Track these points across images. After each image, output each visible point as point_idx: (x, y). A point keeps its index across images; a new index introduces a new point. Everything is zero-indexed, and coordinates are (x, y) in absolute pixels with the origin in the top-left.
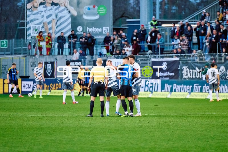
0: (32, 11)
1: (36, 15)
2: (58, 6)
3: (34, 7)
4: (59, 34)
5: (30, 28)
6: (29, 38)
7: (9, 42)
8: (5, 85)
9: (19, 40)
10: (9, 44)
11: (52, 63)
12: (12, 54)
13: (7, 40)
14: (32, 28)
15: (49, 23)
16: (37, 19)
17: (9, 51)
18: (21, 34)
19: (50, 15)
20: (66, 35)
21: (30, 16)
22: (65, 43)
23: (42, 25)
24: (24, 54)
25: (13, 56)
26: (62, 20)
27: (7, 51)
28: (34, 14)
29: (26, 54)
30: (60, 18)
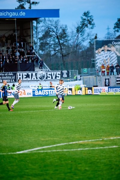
0: (98, 54)
1: (100, 56)
2: (110, 51)
3: (99, 52)
4: (111, 65)
5: (97, 63)
6: (97, 67)
7: (88, 69)
8: (86, 90)
9: (92, 69)
10: (88, 71)
11: (109, 79)
12: (89, 75)
13: (87, 69)
14: (98, 63)
15: (106, 60)
16: (101, 58)
17: (88, 74)
18: (94, 66)
19: (107, 56)
20: (115, 66)
21: (97, 56)
23: (103, 61)
24: (95, 75)
25: (90, 76)
26: (113, 58)
27: (87, 74)
28: (99, 56)
29: (96, 75)
30: (112, 57)
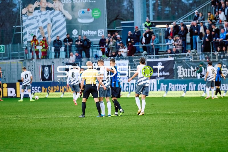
0: (27, 16)
1: (32, 20)
2: (53, 10)
3: (29, 12)
4: (55, 38)
5: (26, 33)
6: (25, 43)
7: (6, 47)
9: (16, 45)
10: (6, 49)
11: (49, 66)
12: (9, 59)
13: (4, 45)
14: (28, 33)
15: (45, 27)
16: (33, 24)
17: (7, 56)
18: (18, 39)
19: (45, 20)
20: (62, 39)
21: (26, 21)
22: (61, 47)
23: (38, 29)
24: (21, 58)
25: (11, 61)
27: (4, 56)
28: (29, 19)
29: (23, 58)
30: (55, 22)
